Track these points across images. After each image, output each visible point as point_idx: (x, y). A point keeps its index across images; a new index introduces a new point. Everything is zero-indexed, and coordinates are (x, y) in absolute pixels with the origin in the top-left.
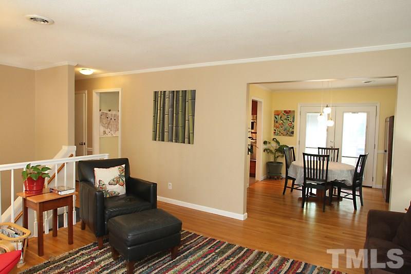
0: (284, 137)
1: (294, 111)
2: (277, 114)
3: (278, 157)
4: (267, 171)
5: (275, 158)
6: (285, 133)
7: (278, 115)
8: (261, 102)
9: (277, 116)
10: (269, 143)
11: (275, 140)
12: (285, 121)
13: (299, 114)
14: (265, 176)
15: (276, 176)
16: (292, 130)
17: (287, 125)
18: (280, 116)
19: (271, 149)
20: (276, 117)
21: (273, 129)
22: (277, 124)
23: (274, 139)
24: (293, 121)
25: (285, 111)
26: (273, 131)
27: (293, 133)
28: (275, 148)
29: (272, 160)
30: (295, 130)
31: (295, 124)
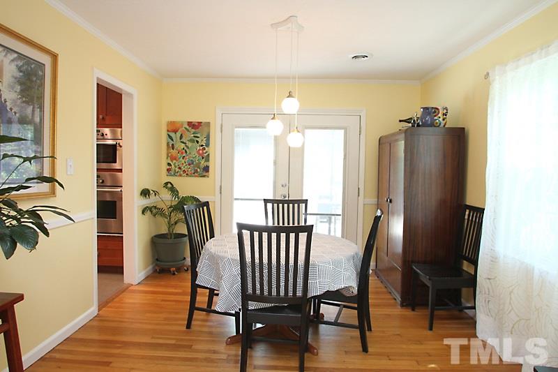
0: (189, 178)
1: (208, 124)
2: (173, 128)
3: (176, 223)
4: (153, 256)
5: (170, 226)
6: (190, 171)
7: (175, 131)
8: (130, 95)
9: (172, 135)
10: (156, 193)
11: (169, 185)
12: (190, 144)
13: (219, 129)
14: (150, 267)
15: (173, 266)
16: (205, 164)
17: (194, 153)
18: (178, 134)
19: (161, 205)
20: (170, 137)
21: (164, 161)
22: (174, 152)
23: (167, 183)
24: (208, 145)
25: (190, 124)
26: (165, 167)
27: (206, 169)
28: (169, 204)
29: (164, 230)
30: (211, 164)
31: (211, 150)
